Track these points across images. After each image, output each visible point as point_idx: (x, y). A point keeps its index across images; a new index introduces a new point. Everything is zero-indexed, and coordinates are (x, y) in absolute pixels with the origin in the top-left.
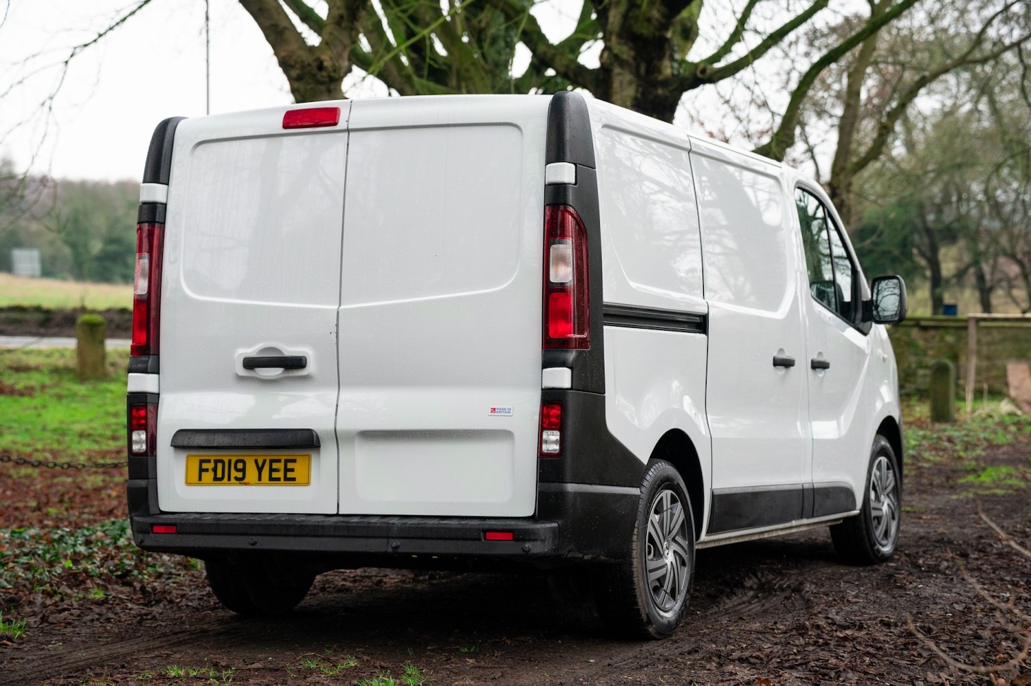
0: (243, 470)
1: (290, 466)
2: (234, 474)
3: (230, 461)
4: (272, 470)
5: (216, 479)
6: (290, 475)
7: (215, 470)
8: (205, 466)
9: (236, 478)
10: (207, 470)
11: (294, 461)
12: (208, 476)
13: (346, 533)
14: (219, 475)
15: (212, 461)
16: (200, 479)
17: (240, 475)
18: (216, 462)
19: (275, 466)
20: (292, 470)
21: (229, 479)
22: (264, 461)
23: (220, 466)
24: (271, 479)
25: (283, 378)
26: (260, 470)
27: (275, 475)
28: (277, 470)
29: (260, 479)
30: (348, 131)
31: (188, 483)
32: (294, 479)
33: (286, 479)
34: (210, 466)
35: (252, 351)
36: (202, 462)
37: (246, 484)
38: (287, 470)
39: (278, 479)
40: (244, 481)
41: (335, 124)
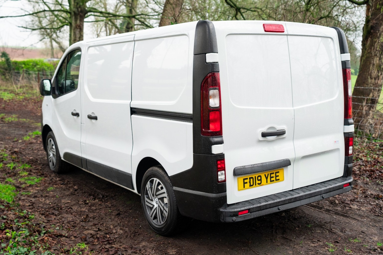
0: (261, 180)
1: (277, 174)
2: (257, 182)
3: (255, 177)
4: (271, 177)
5: (250, 186)
6: (277, 178)
7: (250, 182)
8: (246, 181)
9: (258, 184)
10: (247, 183)
11: (278, 172)
12: (247, 185)
14: (252, 184)
15: (248, 178)
16: (244, 187)
17: (259, 182)
18: (250, 178)
19: (272, 175)
20: (278, 176)
21: (256, 185)
22: (268, 174)
23: (252, 180)
24: (271, 181)
25: (276, 140)
26: (267, 178)
27: (272, 179)
28: (273, 177)
29: (267, 182)
31: (239, 190)
32: (279, 180)
33: (276, 180)
34: (248, 181)
35: (265, 129)
36: (244, 179)
38: (276, 176)
39: (273, 181)
40: (261, 184)
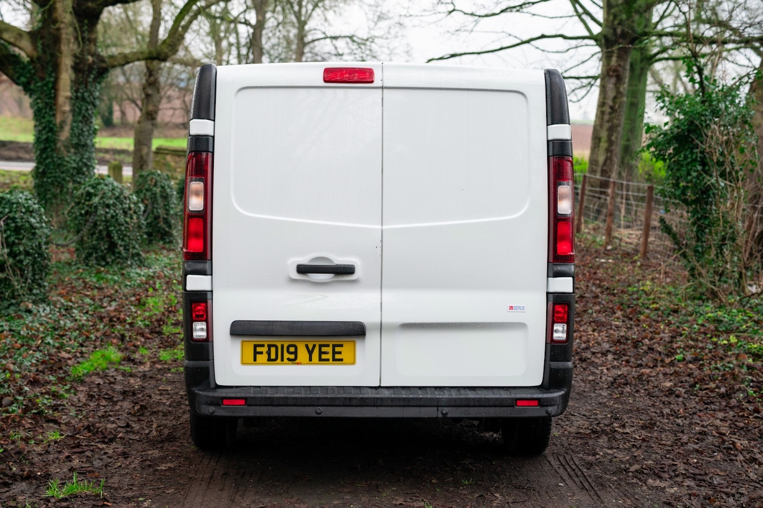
0: (295, 353)
1: (337, 349)
2: (286, 355)
3: (282, 346)
4: (321, 353)
5: (269, 359)
6: (337, 356)
7: (269, 353)
8: (259, 349)
9: (289, 359)
10: (261, 353)
11: (341, 346)
12: (263, 358)
13: (401, 403)
14: (273, 356)
15: (266, 346)
16: (255, 360)
17: (292, 357)
18: (270, 346)
19: (324, 349)
20: (340, 353)
21: (282, 360)
22: (314, 346)
23: (273, 350)
24: (320, 359)
25: (333, 282)
26: (310, 353)
27: (324, 356)
28: (325, 353)
29: (310, 359)
30: (382, 88)
31: (243, 363)
32: (341, 360)
33: (334, 359)
34: (265, 349)
35: (305, 260)
36: (255, 346)
37: (298, 364)
38: (334, 353)
39: (328, 360)
40: (296, 361)
41: (372, 82)
